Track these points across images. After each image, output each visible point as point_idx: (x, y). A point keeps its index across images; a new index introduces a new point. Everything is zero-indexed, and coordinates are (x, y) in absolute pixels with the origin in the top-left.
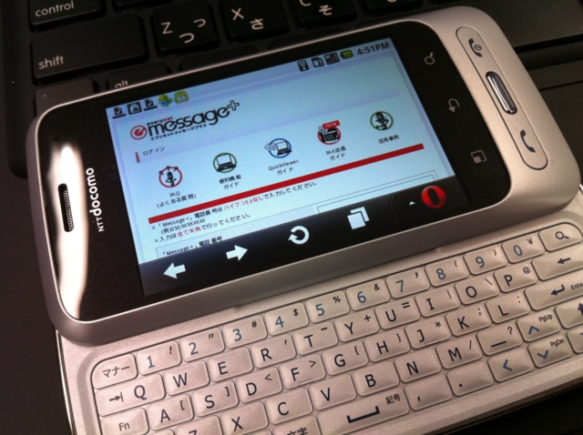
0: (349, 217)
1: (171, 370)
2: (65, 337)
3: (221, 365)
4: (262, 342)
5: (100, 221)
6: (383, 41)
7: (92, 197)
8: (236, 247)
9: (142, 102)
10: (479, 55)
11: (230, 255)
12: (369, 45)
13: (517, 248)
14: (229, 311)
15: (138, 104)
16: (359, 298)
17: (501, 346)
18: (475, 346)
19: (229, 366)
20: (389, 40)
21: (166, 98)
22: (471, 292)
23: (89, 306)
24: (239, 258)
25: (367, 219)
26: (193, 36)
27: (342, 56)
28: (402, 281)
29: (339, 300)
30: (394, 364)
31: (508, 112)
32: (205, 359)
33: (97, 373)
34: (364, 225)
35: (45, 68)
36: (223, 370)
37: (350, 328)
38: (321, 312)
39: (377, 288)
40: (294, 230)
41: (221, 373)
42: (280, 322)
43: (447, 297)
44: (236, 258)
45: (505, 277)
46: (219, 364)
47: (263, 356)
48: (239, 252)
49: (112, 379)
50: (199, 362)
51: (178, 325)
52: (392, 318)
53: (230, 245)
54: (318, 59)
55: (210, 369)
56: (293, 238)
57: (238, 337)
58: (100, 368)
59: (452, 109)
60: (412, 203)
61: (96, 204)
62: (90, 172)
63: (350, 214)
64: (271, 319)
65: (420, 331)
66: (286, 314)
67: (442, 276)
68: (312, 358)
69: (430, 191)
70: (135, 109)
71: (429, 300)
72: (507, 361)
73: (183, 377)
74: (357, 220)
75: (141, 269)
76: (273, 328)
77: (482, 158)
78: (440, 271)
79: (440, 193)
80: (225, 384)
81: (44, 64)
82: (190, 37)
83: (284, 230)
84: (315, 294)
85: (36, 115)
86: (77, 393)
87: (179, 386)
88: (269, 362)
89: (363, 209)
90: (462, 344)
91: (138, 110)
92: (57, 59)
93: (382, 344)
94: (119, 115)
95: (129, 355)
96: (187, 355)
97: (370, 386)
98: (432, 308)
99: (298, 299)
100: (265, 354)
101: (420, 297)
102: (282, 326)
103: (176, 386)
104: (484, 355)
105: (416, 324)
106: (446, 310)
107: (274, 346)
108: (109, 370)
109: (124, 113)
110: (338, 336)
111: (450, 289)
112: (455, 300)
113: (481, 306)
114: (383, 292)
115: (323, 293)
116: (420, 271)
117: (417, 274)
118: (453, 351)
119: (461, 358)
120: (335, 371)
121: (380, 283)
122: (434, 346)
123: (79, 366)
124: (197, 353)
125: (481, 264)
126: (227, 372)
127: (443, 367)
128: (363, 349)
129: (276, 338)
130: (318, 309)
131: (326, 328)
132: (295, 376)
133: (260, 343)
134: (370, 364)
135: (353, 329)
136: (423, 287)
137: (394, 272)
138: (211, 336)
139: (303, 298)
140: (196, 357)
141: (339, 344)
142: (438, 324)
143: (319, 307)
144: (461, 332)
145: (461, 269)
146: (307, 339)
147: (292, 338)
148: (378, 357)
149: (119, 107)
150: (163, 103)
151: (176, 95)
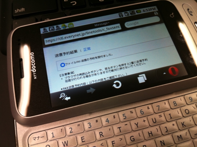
0: (138, 78)
1: (61, 139)
2: (18, 122)
3: (83, 138)
4: (100, 129)
5: (35, 75)
6: (153, 7)
7: (32, 64)
8: (91, 88)
9: (55, 27)
10: (192, 15)
11: (88, 91)
12: (148, 8)
14: (86, 115)
15: (53, 27)
16: (141, 112)
18: (188, 134)
19: (85, 139)
20: (155, 7)
21: (65, 26)
22: (187, 112)
25: (146, 79)
26: (76, 3)
27: (137, 12)
28: (159, 106)
29: (132, 113)
30: (155, 141)
32: (76, 135)
33: (31, 138)
35: (17, 12)
36: (83, 140)
37: (137, 125)
39: (148, 108)
40: (115, 82)
41: (82, 142)
42: (107, 121)
43: (176, 112)
44: (91, 93)
46: (82, 138)
47: (100, 135)
49: (37, 141)
50: (73, 136)
51: (65, 120)
52: (155, 121)
53: (88, 87)
54: (127, 13)
55: (78, 140)
56: (115, 86)
57: (90, 126)
58: (32, 136)
59: (181, 36)
60: (165, 73)
61: (34, 67)
62: (32, 54)
64: (104, 119)
65: (166, 127)
66: (110, 117)
67: (175, 104)
68: (121, 137)
69: (172, 69)
70: (52, 29)
71: (170, 114)
73: (66, 142)
75: (51, 95)
76: (104, 123)
78: (175, 102)
79: (176, 70)
80: (84, 146)
81: (16, 11)
82: (75, 3)
83: (111, 82)
84: (122, 109)
85: (12, 30)
86: (22, 146)
87: (64, 146)
88: (102, 138)
89: (144, 75)
90: (183, 133)
92: (22, 9)
93: (150, 132)
94: (45, 31)
95: (44, 132)
96: (68, 133)
98: (171, 118)
99: (115, 111)
100: (101, 134)
101: (166, 113)
102: (108, 123)
103: (63, 146)
104: (192, 138)
105: (164, 124)
106: (177, 119)
107: (105, 131)
108: (36, 138)
109: (47, 31)
110: (132, 128)
111: (178, 110)
112: (180, 115)
113: (191, 118)
114: (151, 110)
115: (126, 109)
116: (166, 102)
117: (165, 103)
118: (179, 136)
119: (182, 139)
120: (130, 143)
121: (150, 106)
122: (171, 134)
123: (23, 135)
124: (72, 132)
125: (191, 100)
126: (84, 141)
127: (175, 143)
128: (142, 134)
129: (106, 128)
130: (124, 116)
131: (127, 124)
132: (114, 144)
133: (99, 129)
134: (145, 140)
135: (138, 125)
136: (167, 109)
137: (156, 102)
138: (79, 125)
139: (117, 111)
140: (72, 134)
141: (132, 131)
142: (173, 125)
143: (124, 115)
144: (182, 128)
145: (183, 102)
146: (119, 129)
147: (113, 128)
148: (148, 138)
149: (45, 28)
150: (63, 28)
151: (69, 24)
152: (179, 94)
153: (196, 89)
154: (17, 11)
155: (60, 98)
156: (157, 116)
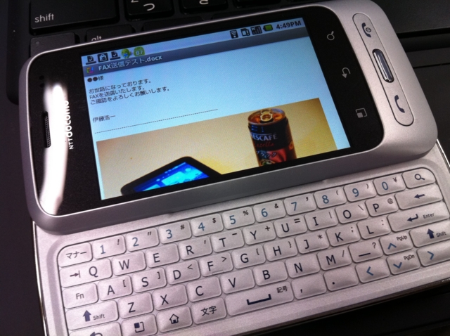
1: (118, 257)
2: (40, 227)
3: (156, 256)
4: (188, 241)
5: (71, 141)
6: (297, 20)
7: (66, 122)
9: (109, 53)
10: (369, 36)
12: (286, 22)
13: (384, 184)
14: (164, 215)
15: (106, 55)
16: (262, 213)
17: (367, 257)
18: (347, 254)
19: (161, 257)
20: (301, 20)
21: (128, 52)
22: (347, 214)
26: (154, 6)
27: (265, 28)
28: (296, 203)
29: (247, 214)
30: (285, 264)
31: (387, 81)
32: (144, 251)
33: (62, 255)
36: (157, 259)
37: (254, 235)
38: (233, 221)
39: (276, 206)
41: (155, 262)
42: (202, 227)
43: (329, 217)
45: (374, 205)
46: (154, 255)
49: (73, 260)
50: (139, 252)
51: (125, 224)
52: (286, 229)
54: (246, 30)
55: (147, 258)
57: (169, 235)
58: (65, 252)
59: (345, 75)
61: (69, 128)
62: (66, 103)
64: (195, 224)
65: (306, 241)
66: (207, 221)
67: (326, 201)
68: (224, 255)
70: (104, 58)
71: (314, 218)
72: (370, 268)
73: (127, 263)
76: (196, 231)
77: (364, 114)
78: (325, 197)
80: (158, 270)
81: (37, 20)
82: (151, 6)
84: (229, 208)
85: (30, 57)
86: (46, 269)
87: (123, 268)
88: (191, 256)
90: (337, 253)
91: (106, 59)
92: (49, 16)
93: (277, 248)
94: (91, 61)
95: (87, 243)
96: (131, 247)
97: (266, 279)
98: (317, 225)
99: (217, 211)
100: (189, 250)
101: (308, 215)
102: (203, 230)
103: (121, 269)
104: (353, 262)
105: (304, 235)
106: (327, 226)
107: (196, 244)
108: (71, 254)
109: (95, 60)
110: (244, 240)
111: (331, 211)
112: (334, 220)
113: (353, 225)
114: (281, 210)
115: (235, 207)
116: (310, 196)
117: (307, 198)
118: (330, 257)
119: (335, 262)
120: (240, 266)
121: (279, 203)
122: (316, 253)
123: (49, 249)
124: (138, 245)
125: (356, 194)
126: (159, 261)
127: (321, 269)
128: (262, 251)
129: (198, 239)
130: (231, 220)
131: (236, 234)
132: (211, 267)
133: (185, 241)
134: (267, 262)
135: (256, 236)
136: (311, 208)
137: (290, 195)
138: (150, 233)
139: (220, 210)
140: (137, 248)
141: (245, 246)
142: (320, 237)
143: (232, 218)
144: (337, 243)
145: (341, 196)
146: (221, 241)
147: (210, 239)
148: (273, 258)
149: (91, 55)
150: (125, 56)
151: (135, 49)
154: (39, 19)
156: (290, 221)
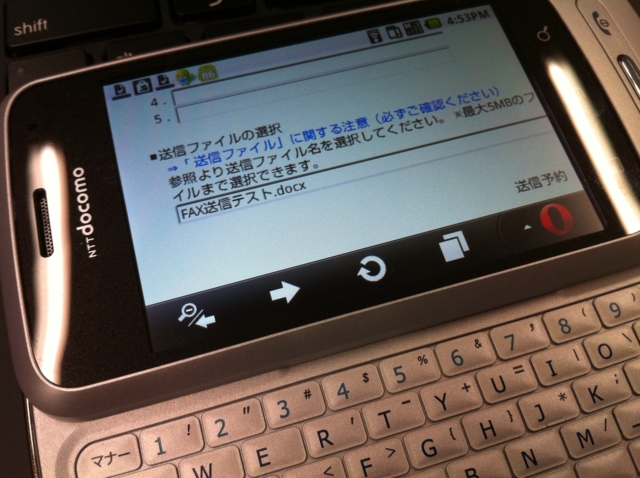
0: (442, 245)
1: (190, 459)
2: (40, 408)
3: (262, 453)
4: (319, 420)
5: (91, 243)
6: (481, 9)
7: (80, 207)
8: (284, 284)
9: (154, 79)
10: (607, 32)
11: (275, 295)
12: (462, 12)
14: (271, 374)
15: (148, 81)
16: (453, 358)
18: (612, 427)
19: (271, 455)
20: (488, 8)
21: (186, 74)
22: (605, 352)
23: (73, 367)
24: (288, 300)
25: (466, 248)
27: (427, 25)
28: (512, 336)
29: (426, 361)
30: (504, 452)
32: (237, 444)
33: (84, 461)
34: (462, 256)
35: (23, 34)
36: (264, 461)
37: (443, 402)
38: (400, 378)
39: (478, 344)
40: (364, 261)
41: (262, 465)
42: (343, 391)
43: (569, 356)
44: (284, 299)
46: (258, 452)
47: (321, 440)
48: (287, 292)
49: (105, 469)
50: (229, 448)
51: (199, 394)
52: (500, 387)
53: (275, 280)
54: (394, 28)
55: (245, 459)
56: (363, 273)
57: (284, 412)
58: (89, 454)
60: (527, 227)
61: (86, 218)
62: (78, 172)
63: (443, 240)
64: (331, 386)
65: (539, 406)
66: (352, 380)
67: (566, 329)
68: (392, 443)
69: (551, 211)
70: (144, 88)
71: (549, 362)
73: (207, 469)
74: (453, 249)
75: (148, 312)
76: (334, 400)
78: (563, 323)
79: (565, 214)
81: (19, 31)
83: (352, 260)
84: (393, 352)
85: (7, 92)
88: (329, 449)
89: (460, 234)
90: (594, 423)
91: (148, 89)
92: (39, 23)
93: (487, 425)
94: (121, 95)
95: (130, 435)
96: (212, 436)
98: (554, 374)
99: (369, 359)
100: (324, 438)
101: (536, 357)
102: (347, 397)
104: (624, 438)
105: (533, 395)
106: (572, 376)
107: (336, 425)
108: (101, 457)
109: (128, 92)
110: (425, 413)
111: (577, 346)
112: (584, 363)
113: (617, 371)
114: (486, 351)
115: (403, 350)
116: (536, 322)
117: (532, 326)
118: (584, 434)
119: (593, 443)
120: (422, 463)
121: (483, 338)
122: (557, 428)
123: (58, 450)
124: (226, 434)
125: (617, 313)
126: (269, 463)
127: (570, 457)
128: (461, 431)
129: (338, 415)
130: (397, 374)
131: (409, 401)
132: (367, 470)
133: (315, 422)
134: (471, 452)
135: (446, 403)
136: (541, 344)
137: (501, 322)
138: (247, 410)
139: (375, 357)
140: (225, 440)
141: (428, 424)
142: (562, 397)
143: (398, 371)
144: (593, 407)
145: (590, 319)
146: (383, 416)
147: (361, 414)
148: (482, 444)
149: (121, 84)
150: (183, 81)
151: (200, 70)
152: (576, 294)
153: (636, 275)
154: (22, 30)
155: (181, 319)
156: (506, 371)
